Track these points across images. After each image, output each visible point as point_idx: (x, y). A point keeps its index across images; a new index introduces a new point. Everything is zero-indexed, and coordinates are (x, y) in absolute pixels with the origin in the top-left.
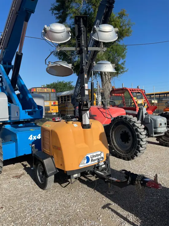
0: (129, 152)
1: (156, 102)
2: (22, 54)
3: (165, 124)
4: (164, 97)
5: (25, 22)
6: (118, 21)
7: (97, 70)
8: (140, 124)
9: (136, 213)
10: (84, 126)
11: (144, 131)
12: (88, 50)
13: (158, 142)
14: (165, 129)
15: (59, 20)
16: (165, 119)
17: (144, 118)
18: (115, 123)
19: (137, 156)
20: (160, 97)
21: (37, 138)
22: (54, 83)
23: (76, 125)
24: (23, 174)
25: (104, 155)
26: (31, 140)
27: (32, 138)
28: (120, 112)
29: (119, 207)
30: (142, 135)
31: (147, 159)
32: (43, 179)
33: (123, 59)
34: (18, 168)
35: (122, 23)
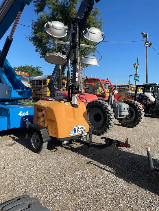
0: (100, 129)
1: (117, 92)
2: (12, 39)
3: (128, 109)
4: (123, 89)
5: (19, 11)
6: (92, 18)
7: (85, 62)
8: (111, 108)
9: (110, 166)
10: (74, 106)
11: (113, 113)
12: (80, 46)
13: (120, 124)
14: (126, 113)
15: (37, 8)
16: (128, 105)
17: (112, 103)
18: (90, 106)
19: (106, 132)
20: (119, 88)
21: (26, 114)
22: (22, 66)
23: (68, 104)
24: (14, 144)
25: (86, 128)
26: (20, 115)
27: (21, 114)
28: (94, 98)
29: (98, 163)
30: (111, 116)
31: (113, 135)
32: (37, 145)
33: (93, 52)
34: (8, 139)
35: (95, 20)
